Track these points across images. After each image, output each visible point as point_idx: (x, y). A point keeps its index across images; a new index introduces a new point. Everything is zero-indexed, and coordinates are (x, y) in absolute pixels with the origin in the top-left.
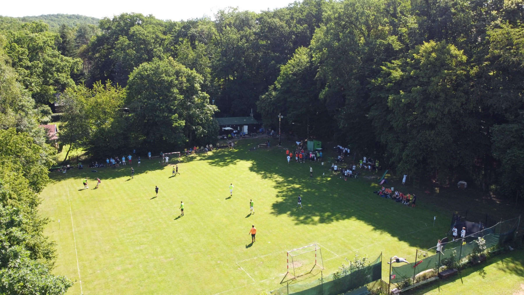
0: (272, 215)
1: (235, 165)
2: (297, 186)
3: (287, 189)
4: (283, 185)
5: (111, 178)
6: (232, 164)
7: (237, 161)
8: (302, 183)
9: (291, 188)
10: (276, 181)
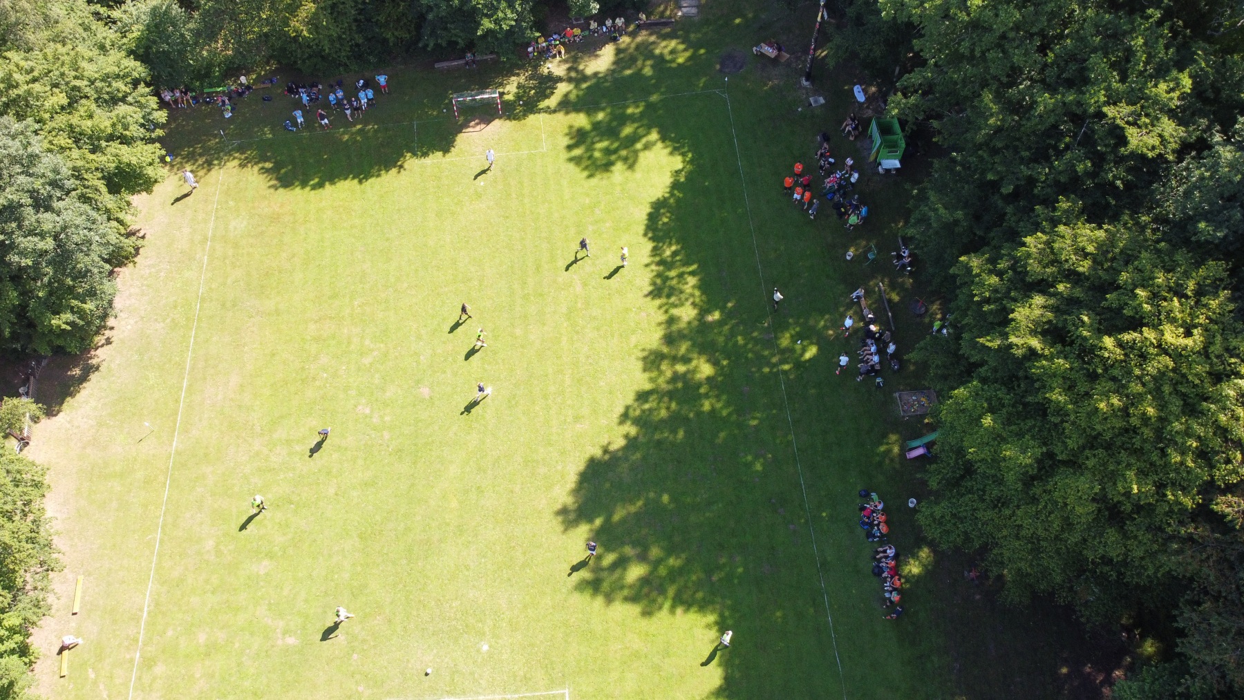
0: (560, 518)
1: (628, 173)
2: (705, 369)
3: (668, 382)
4: (673, 352)
5: (317, 180)
6: (625, 159)
7: (647, 147)
8: (728, 357)
9: (683, 377)
10: (671, 321)
